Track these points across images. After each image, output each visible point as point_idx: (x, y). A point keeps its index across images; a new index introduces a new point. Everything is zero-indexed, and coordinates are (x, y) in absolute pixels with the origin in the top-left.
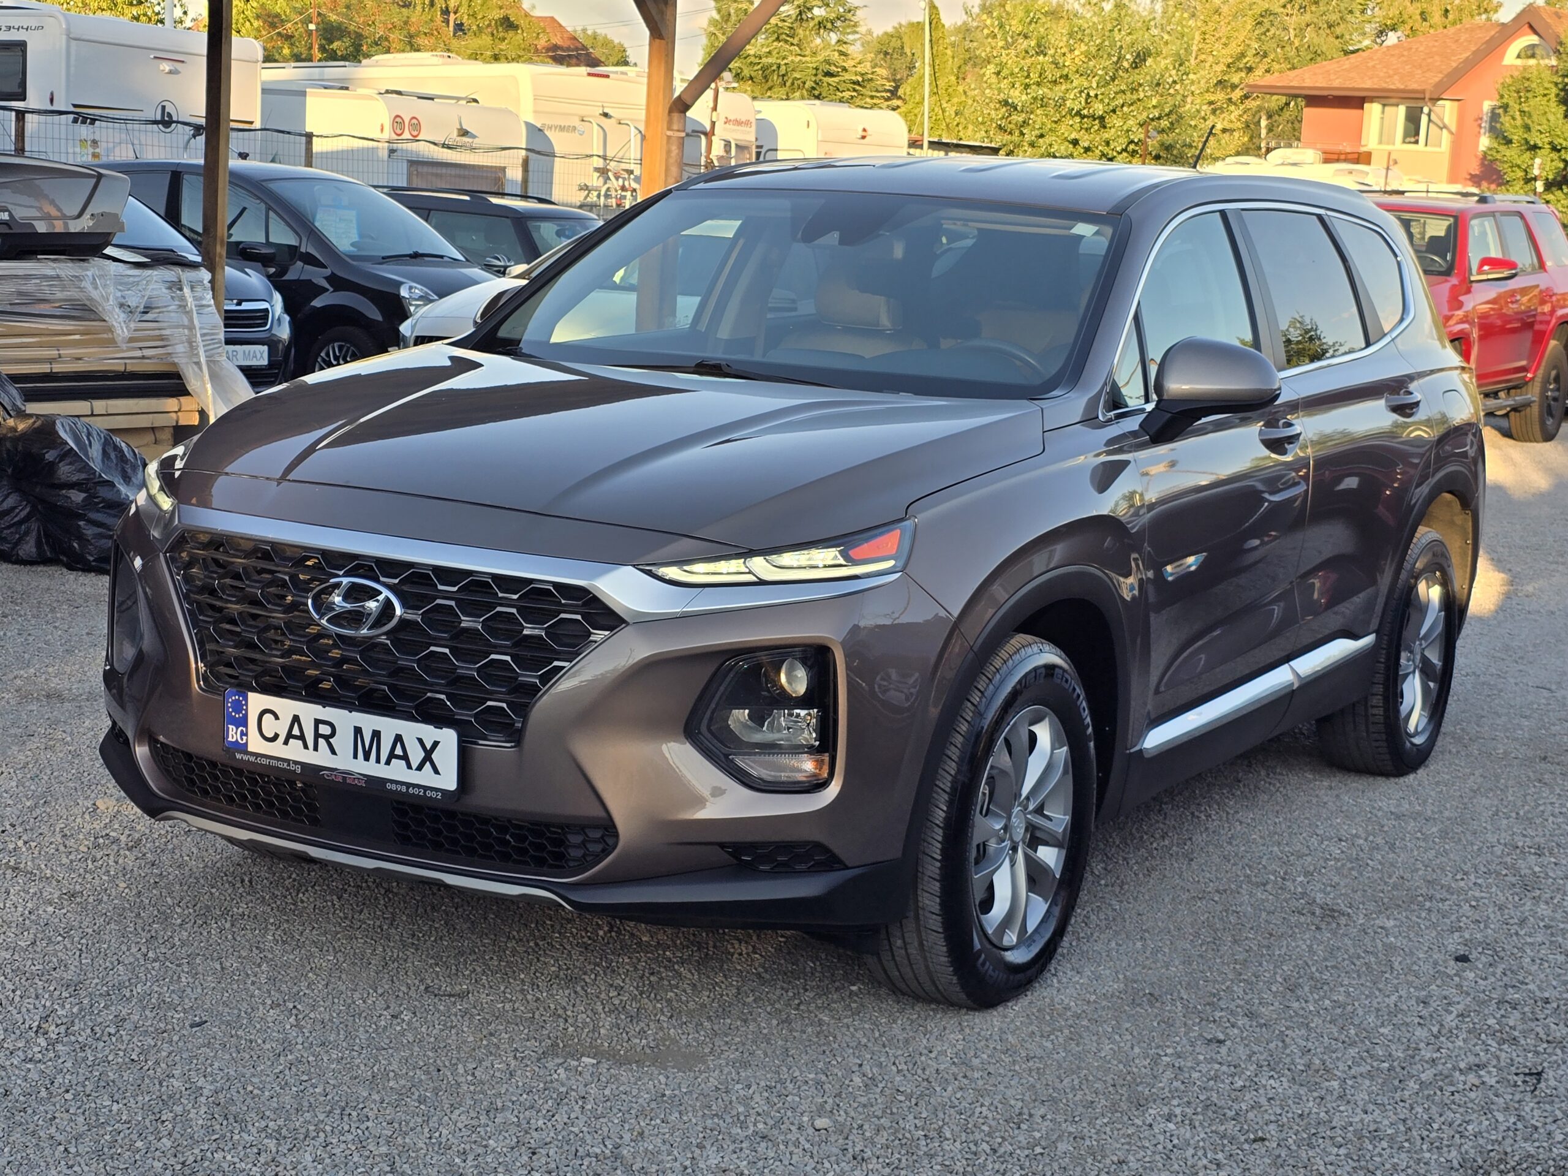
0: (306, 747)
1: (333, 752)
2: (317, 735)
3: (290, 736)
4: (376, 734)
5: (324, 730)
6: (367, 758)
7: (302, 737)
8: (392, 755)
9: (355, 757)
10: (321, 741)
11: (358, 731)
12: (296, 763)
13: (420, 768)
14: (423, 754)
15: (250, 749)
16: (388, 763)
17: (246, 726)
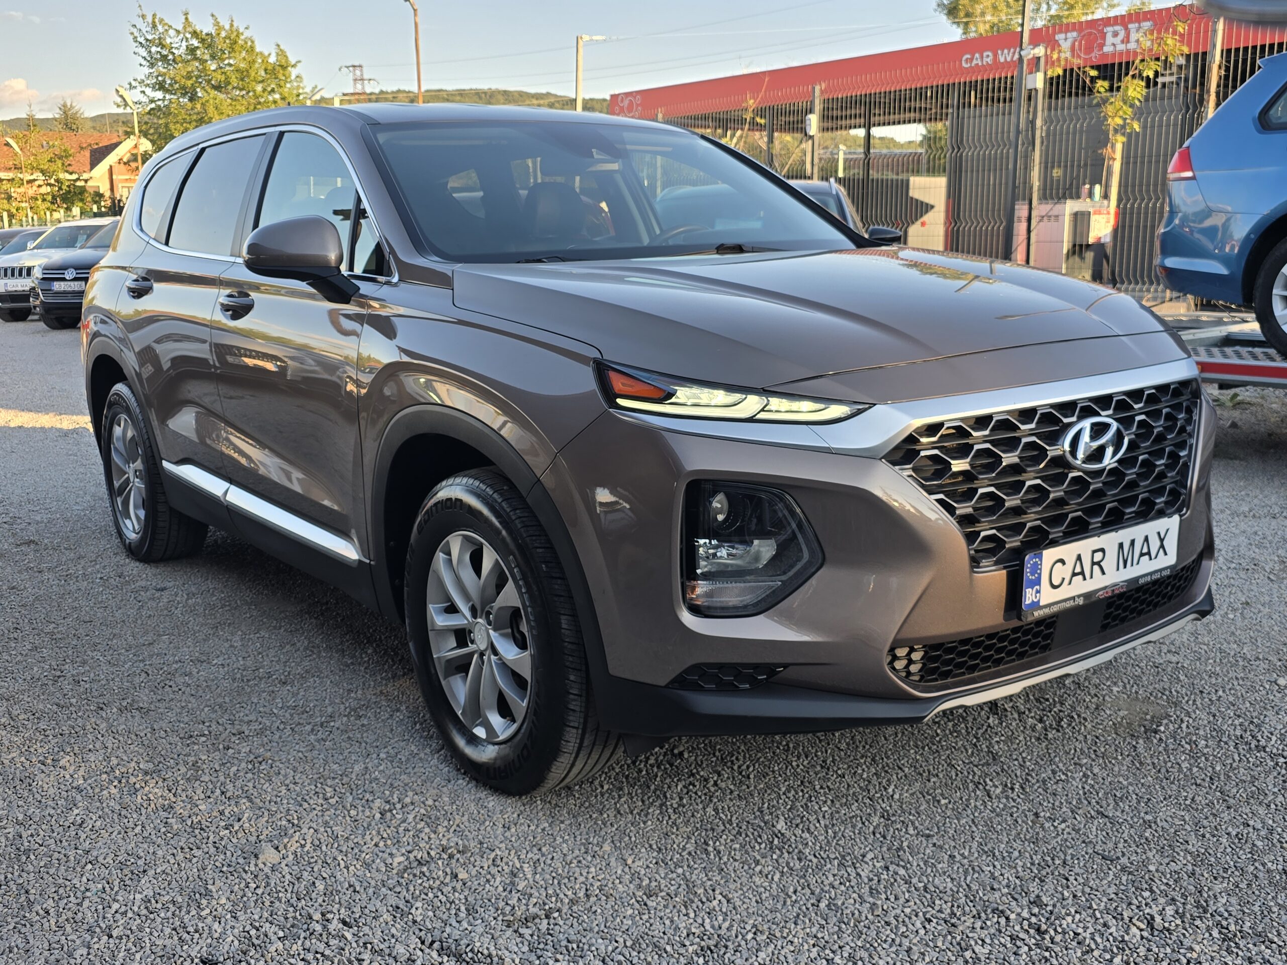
0: (1085, 579)
1: (1103, 573)
2: (1093, 563)
3: (1074, 574)
4: (1133, 542)
5: (1098, 556)
6: (1125, 567)
7: (1082, 573)
8: (1142, 555)
9: (1118, 569)
10: (1096, 568)
11: (1121, 546)
12: (1079, 596)
13: (1156, 557)
14: (1158, 543)
15: (1042, 604)
16: (1138, 563)
17: (1039, 584)
